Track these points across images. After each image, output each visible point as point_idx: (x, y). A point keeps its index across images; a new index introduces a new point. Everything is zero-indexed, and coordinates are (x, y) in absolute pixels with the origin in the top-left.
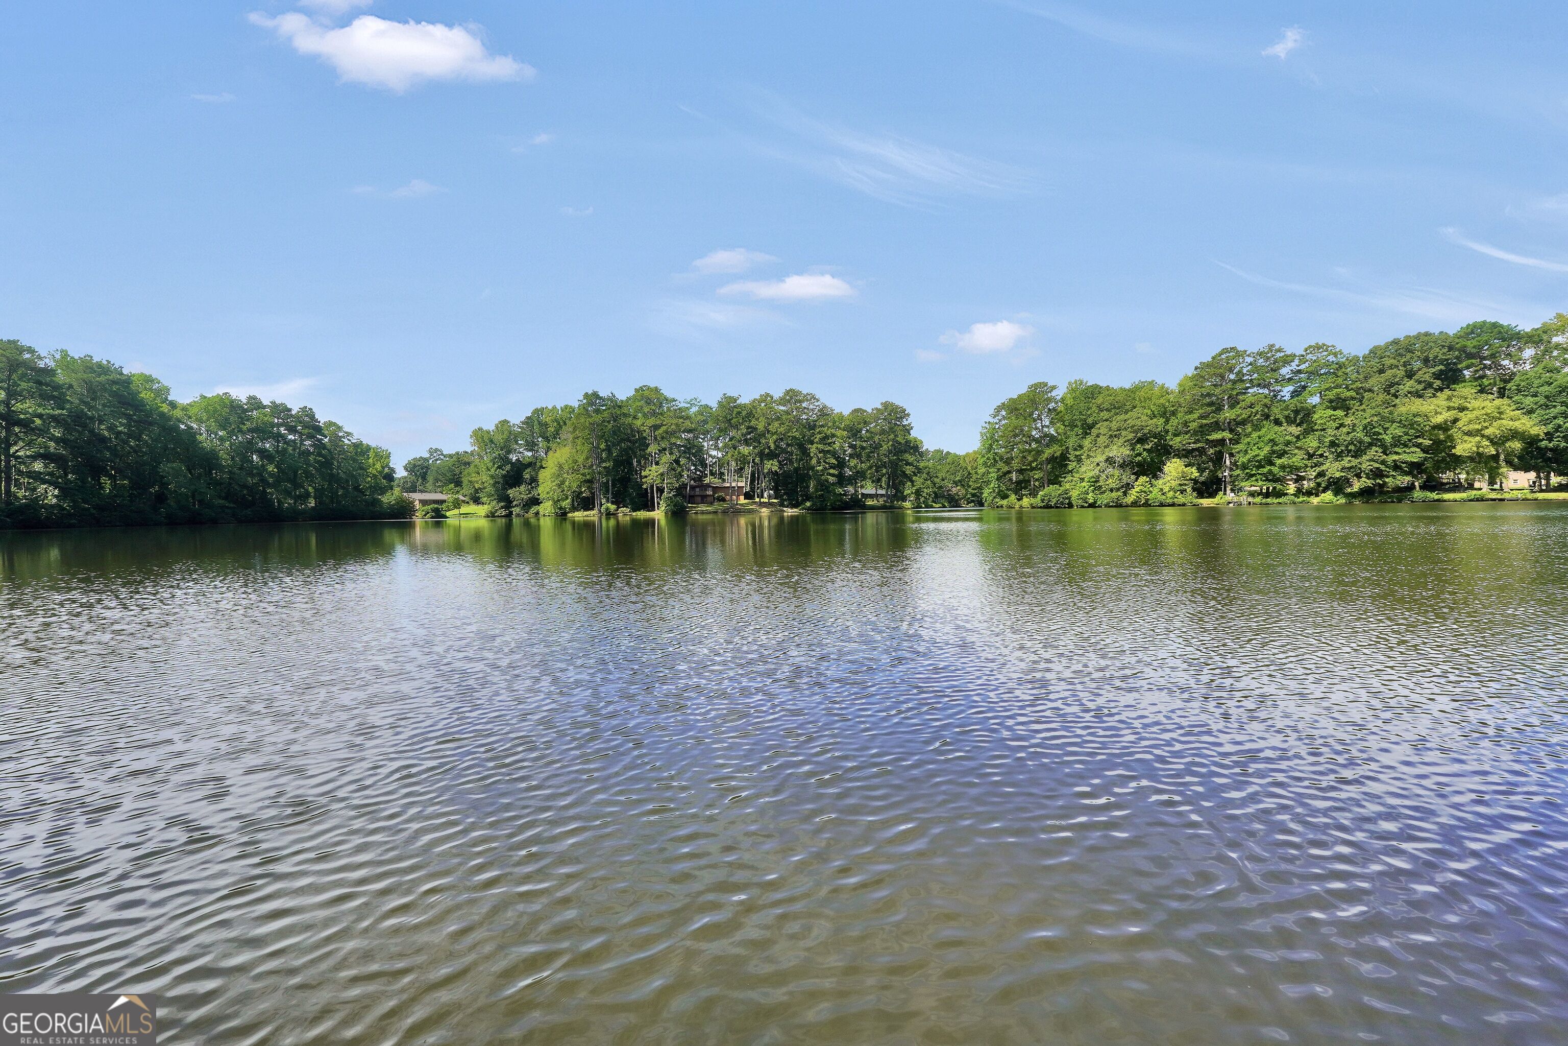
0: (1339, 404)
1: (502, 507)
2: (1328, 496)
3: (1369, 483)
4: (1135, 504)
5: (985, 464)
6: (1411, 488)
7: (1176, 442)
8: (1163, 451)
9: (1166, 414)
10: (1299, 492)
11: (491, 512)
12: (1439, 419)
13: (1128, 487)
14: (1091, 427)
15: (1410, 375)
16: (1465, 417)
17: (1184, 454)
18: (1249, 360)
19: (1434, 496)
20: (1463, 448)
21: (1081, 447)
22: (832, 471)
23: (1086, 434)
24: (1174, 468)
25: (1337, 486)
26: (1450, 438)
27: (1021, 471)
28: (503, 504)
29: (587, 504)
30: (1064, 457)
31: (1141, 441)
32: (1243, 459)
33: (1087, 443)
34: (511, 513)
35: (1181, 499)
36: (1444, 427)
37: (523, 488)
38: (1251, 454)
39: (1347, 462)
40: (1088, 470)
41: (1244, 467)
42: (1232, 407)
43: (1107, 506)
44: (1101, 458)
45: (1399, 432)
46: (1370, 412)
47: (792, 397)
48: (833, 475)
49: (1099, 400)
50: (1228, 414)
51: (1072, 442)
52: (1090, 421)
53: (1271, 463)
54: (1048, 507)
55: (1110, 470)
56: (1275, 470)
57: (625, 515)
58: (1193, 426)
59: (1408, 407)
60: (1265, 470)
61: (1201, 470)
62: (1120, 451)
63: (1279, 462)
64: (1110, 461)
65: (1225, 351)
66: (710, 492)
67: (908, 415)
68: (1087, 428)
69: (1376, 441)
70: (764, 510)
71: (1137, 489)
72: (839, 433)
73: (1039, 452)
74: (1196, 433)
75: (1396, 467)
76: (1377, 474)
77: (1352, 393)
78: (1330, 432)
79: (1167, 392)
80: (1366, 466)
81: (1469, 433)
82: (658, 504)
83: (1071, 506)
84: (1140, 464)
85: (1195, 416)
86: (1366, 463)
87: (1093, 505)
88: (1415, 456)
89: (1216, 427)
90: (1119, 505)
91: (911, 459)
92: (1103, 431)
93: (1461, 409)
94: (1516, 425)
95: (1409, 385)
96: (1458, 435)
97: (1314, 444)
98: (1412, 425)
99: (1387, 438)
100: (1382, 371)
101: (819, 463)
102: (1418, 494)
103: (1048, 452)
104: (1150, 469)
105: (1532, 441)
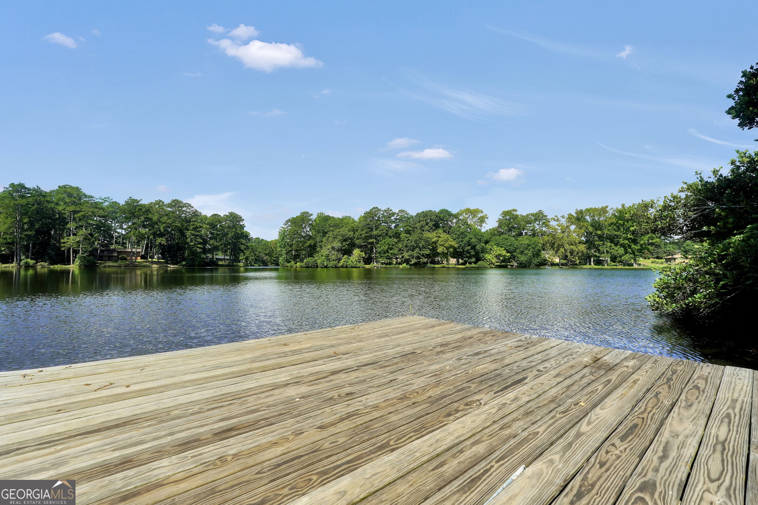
0: (408, 232)
2: (405, 265)
3: (416, 261)
4: (342, 267)
5: (280, 246)
6: (427, 263)
7: (357, 242)
8: (353, 246)
9: (354, 230)
10: (397, 263)
12: (434, 240)
13: (339, 260)
14: (326, 233)
15: (427, 224)
16: (440, 240)
17: (360, 247)
18: (382, 212)
19: (433, 266)
20: (440, 250)
21: (322, 241)
22: (199, 246)
23: (324, 236)
24: (356, 252)
25: (407, 261)
26: (437, 246)
27: (296, 251)
30: (315, 245)
31: (345, 240)
32: (379, 250)
33: (324, 240)
35: (359, 265)
36: (435, 243)
38: (382, 248)
39: (410, 253)
40: (324, 251)
41: (380, 253)
42: (376, 230)
43: (332, 267)
44: (330, 247)
45: (424, 243)
46: (416, 236)
47: (176, 203)
48: (200, 248)
49: (330, 222)
50: (375, 232)
51: (318, 239)
52: (326, 230)
53: (388, 253)
54: (308, 267)
55: (333, 252)
56: (389, 255)
57: (43, 267)
58: (363, 236)
59: (426, 235)
61: (366, 254)
62: (337, 244)
63: (390, 252)
64: (333, 248)
65: (374, 208)
66: (115, 254)
68: (325, 233)
69: (418, 246)
70: (154, 265)
71: (343, 260)
72: (204, 226)
73: (305, 243)
74: (364, 239)
75: (423, 256)
76: (418, 258)
77: (411, 229)
78: (405, 242)
79: (354, 221)
80: (415, 255)
81: (441, 245)
82: (74, 261)
83: (317, 267)
84: (344, 250)
85: (364, 232)
86: (415, 254)
87: (326, 267)
88: (428, 252)
89: (371, 237)
90: (336, 267)
91: (243, 241)
92: (331, 235)
93: (439, 237)
94: (451, 243)
95: (427, 228)
96: (438, 246)
97: (401, 246)
98: (427, 241)
99: (421, 245)
100: (419, 222)
101: (191, 241)
102: (429, 265)
103: (308, 243)
104: (348, 252)
105: (455, 249)
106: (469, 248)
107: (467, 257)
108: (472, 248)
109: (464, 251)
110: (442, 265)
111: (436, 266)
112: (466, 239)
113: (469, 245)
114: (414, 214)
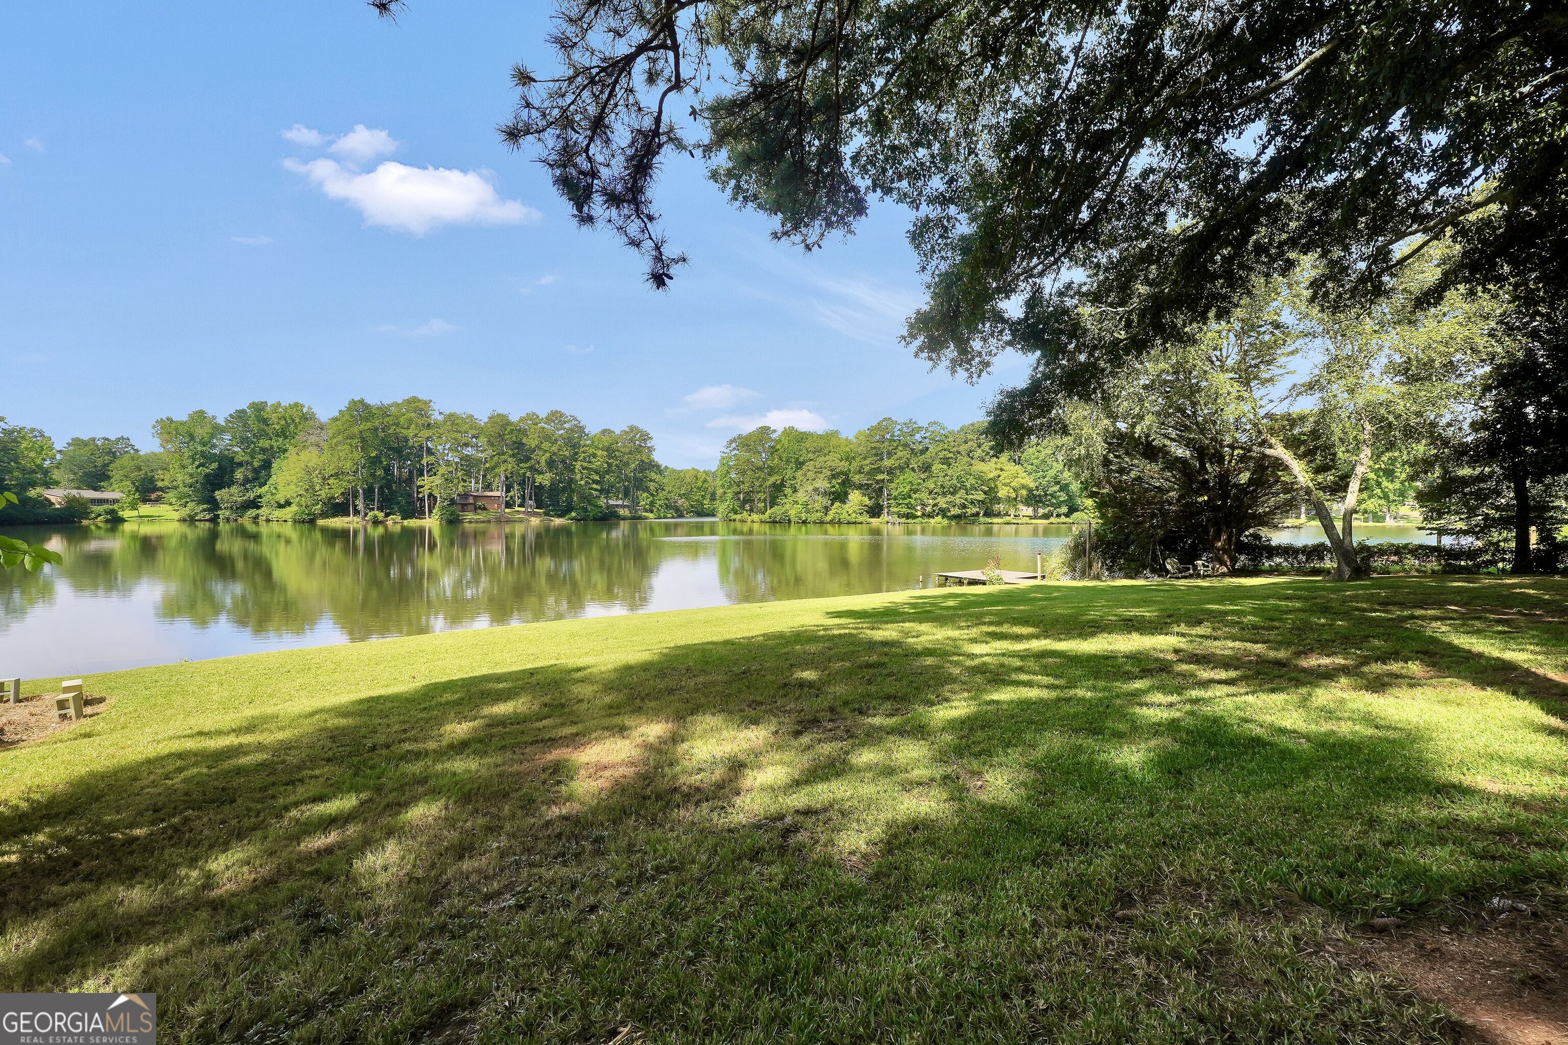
0: (946, 461)
1: (204, 510)
2: (939, 519)
3: (959, 512)
4: (832, 522)
5: (723, 486)
6: (978, 514)
7: (856, 478)
8: (847, 484)
9: (848, 459)
10: (923, 515)
11: (190, 516)
12: (991, 476)
13: (827, 509)
14: (802, 463)
15: (979, 446)
16: (1003, 474)
17: (860, 487)
18: (899, 427)
19: (989, 520)
20: (1002, 493)
21: (794, 478)
22: (595, 486)
23: (797, 469)
24: (856, 498)
25: (943, 512)
26: (996, 486)
27: (747, 493)
28: (205, 506)
29: (340, 509)
30: (782, 485)
31: (834, 476)
32: (895, 493)
33: (799, 474)
34: (217, 516)
35: (860, 519)
36: (993, 479)
37: (234, 489)
38: (900, 490)
39: (949, 498)
40: (801, 496)
41: (895, 499)
42: (889, 458)
43: (814, 523)
44: (810, 488)
45: (973, 482)
46: (960, 468)
47: (556, 417)
48: (596, 490)
49: (808, 444)
50: (887, 463)
51: (789, 473)
52: (801, 459)
53: (910, 497)
54: (774, 522)
55: (817, 498)
56: (913, 501)
57: (395, 523)
58: (867, 469)
59: (979, 466)
60: (907, 501)
61: (870, 499)
62: (823, 484)
63: (914, 496)
64: (816, 490)
65: (885, 419)
66: (471, 501)
67: (651, 438)
68: (800, 464)
69: (963, 487)
70: (533, 519)
71: (833, 511)
72: (599, 453)
73: (764, 480)
74: (868, 473)
75: (972, 503)
76: (964, 506)
77: (951, 455)
78: (941, 479)
79: (850, 443)
80: (958, 501)
81: (1004, 484)
82: (430, 512)
83: (790, 521)
84: (833, 493)
85: (868, 462)
86: (958, 499)
87: (804, 522)
88: (980, 496)
89: (879, 470)
90: (822, 523)
91: (653, 475)
92: (811, 468)
93: (1002, 470)
94: (1024, 481)
95: (979, 453)
96: (999, 485)
97: (933, 486)
98: (979, 478)
99: (968, 485)
100: (966, 442)
101: (582, 479)
102: (982, 519)
103: (772, 480)
104: (840, 497)
105: (1030, 491)
106: (1057, 488)
107: (1052, 505)
108: (1061, 490)
109: (1046, 495)
110: (1007, 519)
111: (996, 520)
112: (1052, 473)
113: (1058, 483)
114: (957, 428)
